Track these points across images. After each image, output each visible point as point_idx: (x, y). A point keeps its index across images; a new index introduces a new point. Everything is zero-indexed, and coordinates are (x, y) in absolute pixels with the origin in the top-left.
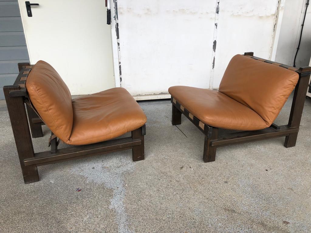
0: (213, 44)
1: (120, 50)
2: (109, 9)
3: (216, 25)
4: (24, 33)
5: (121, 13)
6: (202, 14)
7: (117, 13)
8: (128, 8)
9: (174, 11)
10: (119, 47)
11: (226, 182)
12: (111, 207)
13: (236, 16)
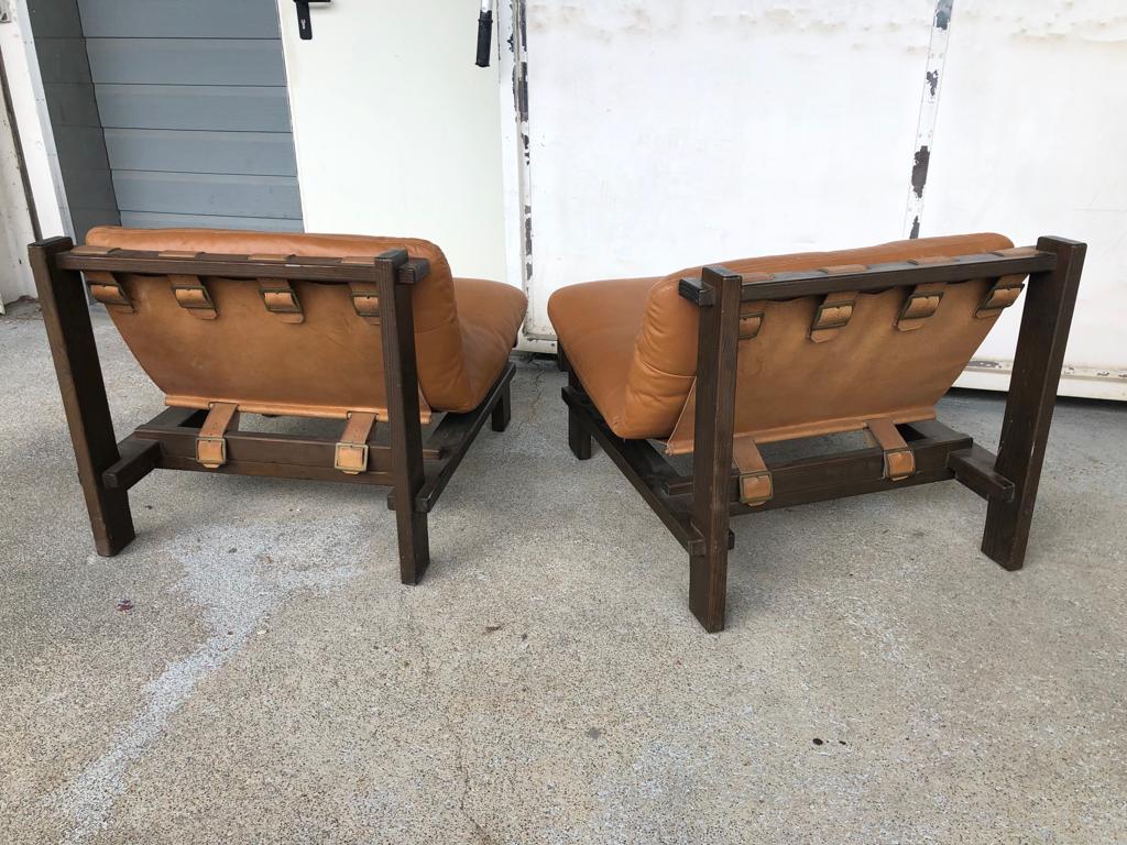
0: (912, 162)
1: (528, 163)
2: (485, 11)
3: (932, 79)
4: (286, 92)
5: (539, 26)
6: (867, 29)
7: (522, 25)
8: (563, 8)
9: (742, 16)
10: (527, 151)
11: (594, 733)
12: (151, 686)
13: (1043, 39)
